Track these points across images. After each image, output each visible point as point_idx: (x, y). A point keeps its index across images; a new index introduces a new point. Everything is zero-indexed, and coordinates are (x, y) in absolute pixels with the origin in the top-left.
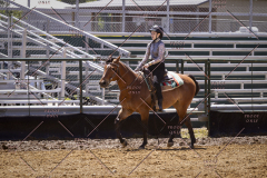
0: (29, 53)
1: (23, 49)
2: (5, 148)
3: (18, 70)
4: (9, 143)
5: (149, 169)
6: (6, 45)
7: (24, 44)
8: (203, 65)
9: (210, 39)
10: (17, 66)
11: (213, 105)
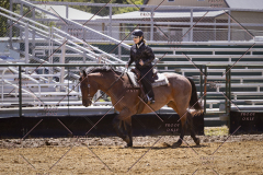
0: (67, 59)
1: (62, 56)
2: (48, 144)
3: (58, 75)
4: (51, 140)
5: (179, 162)
6: (47, 52)
7: (63, 51)
8: (223, 70)
9: (229, 47)
10: (57, 71)
11: (233, 106)
